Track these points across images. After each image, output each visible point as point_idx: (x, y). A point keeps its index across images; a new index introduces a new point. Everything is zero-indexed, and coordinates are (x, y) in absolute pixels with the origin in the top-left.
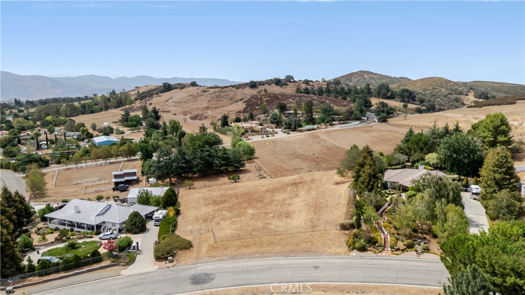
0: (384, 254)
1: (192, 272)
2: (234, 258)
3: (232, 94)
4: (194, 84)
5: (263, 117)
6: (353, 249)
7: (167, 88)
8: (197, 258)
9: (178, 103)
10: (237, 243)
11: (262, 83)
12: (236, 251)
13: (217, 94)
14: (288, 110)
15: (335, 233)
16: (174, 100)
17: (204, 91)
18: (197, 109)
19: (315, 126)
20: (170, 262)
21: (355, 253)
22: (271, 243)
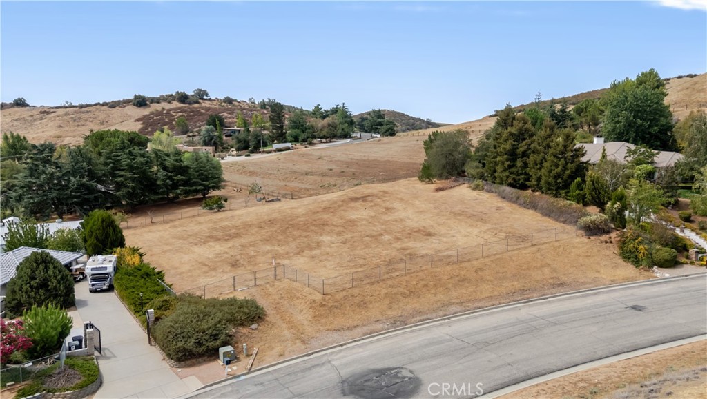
3: (102, 116)
4: (20, 104)
5: (183, 138)
6: (650, 267)
8: (302, 340)
12: (391, 307)
13: (73, 116)
14: (227, 127)
15: (583, 243)
17: (44, 113)
20: (231, 361)
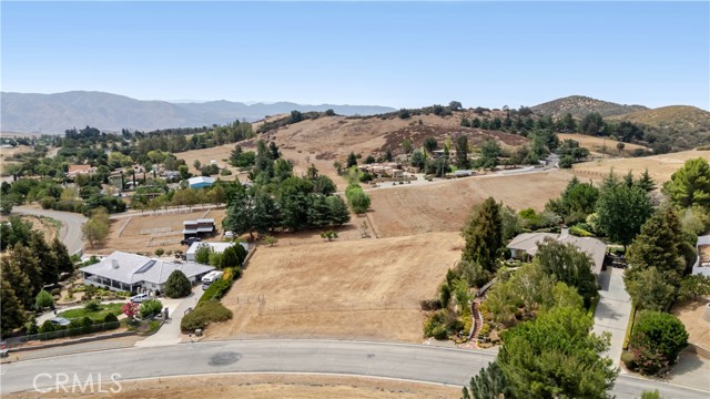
0: (467, 345)
1: (217, 350)
2: (276, 336)
3: (375, 126)
4: (330, 113)
5: (403, 157)
6: (429, 336)
7: (297, 117)
8: (231, 334)
9: (307, 138)
10: (286, 317)
11: (417, 112)
12: (282, 327)
13: (356, 126)
14: (440, 149)
15: (413, 314)
16: (304, 133)
17: (341, 122)
18: (328, 146)
19: (469, 172)
20: (197, 336)
21: (431, 341)
22: (329, 321)
